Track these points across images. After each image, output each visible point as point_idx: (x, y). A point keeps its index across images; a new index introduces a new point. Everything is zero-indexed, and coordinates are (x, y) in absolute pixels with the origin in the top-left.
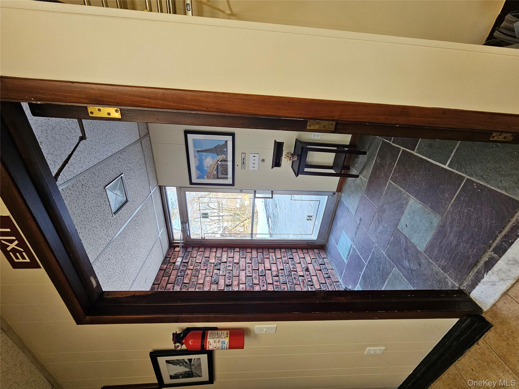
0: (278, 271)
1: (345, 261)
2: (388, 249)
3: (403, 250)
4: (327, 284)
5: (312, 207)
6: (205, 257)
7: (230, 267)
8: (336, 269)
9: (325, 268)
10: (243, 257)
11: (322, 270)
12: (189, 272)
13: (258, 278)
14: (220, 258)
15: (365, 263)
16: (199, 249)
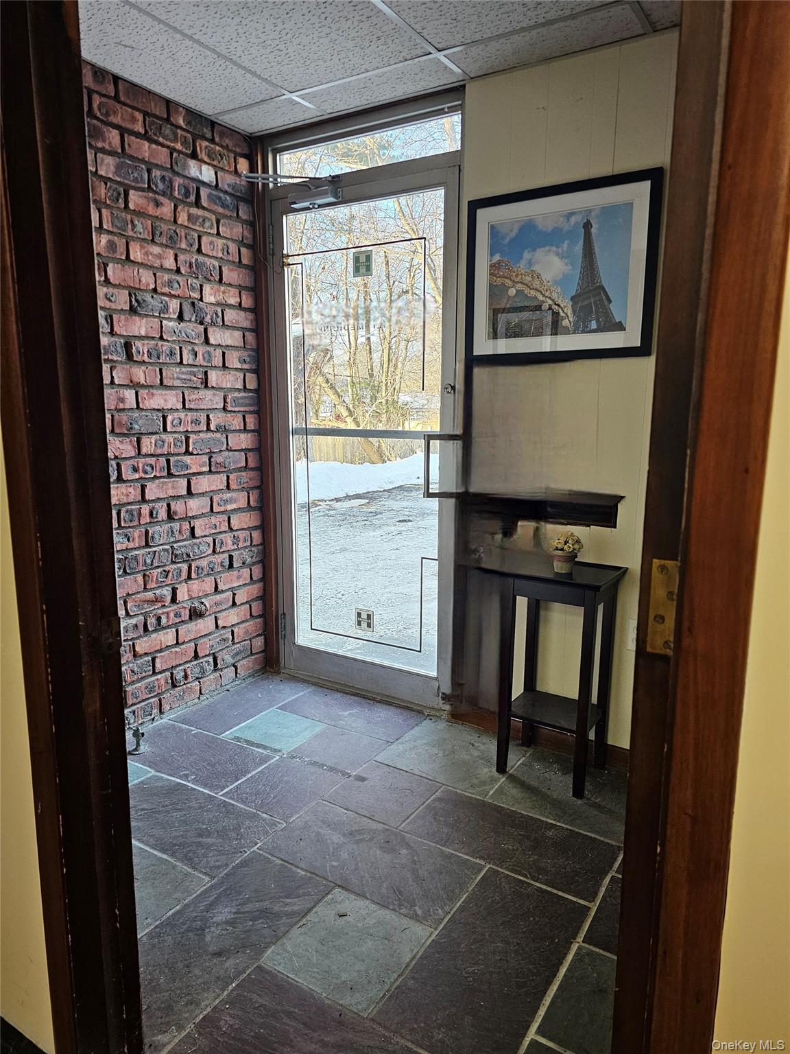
0: (188, 519)
1: (228, 733)
2: (267, 860)
3: (266, 904)
4: (154, 678)
5: (400, 631)
6: (220, 267)
7: (192, 357)
8: (200, 706)
9: (203, 672)
10: (228, 400)
11: (195, 662)
12: (167, 209)
13: (159, 451)
14: (220, 320)
15: (221, 793)
16: (247, 246)
